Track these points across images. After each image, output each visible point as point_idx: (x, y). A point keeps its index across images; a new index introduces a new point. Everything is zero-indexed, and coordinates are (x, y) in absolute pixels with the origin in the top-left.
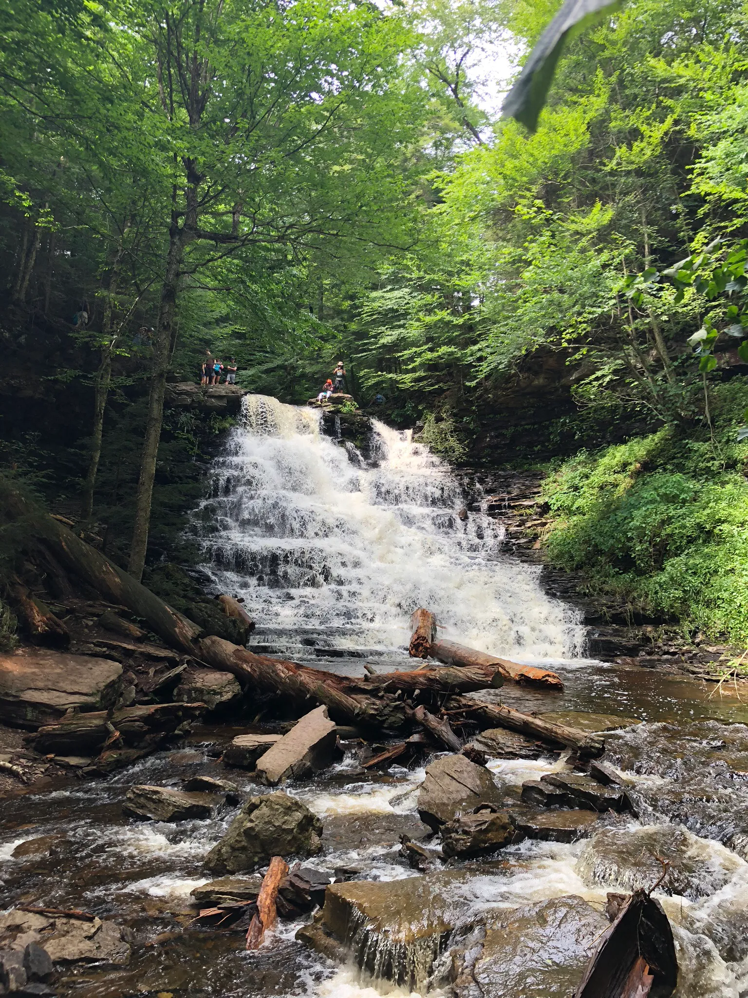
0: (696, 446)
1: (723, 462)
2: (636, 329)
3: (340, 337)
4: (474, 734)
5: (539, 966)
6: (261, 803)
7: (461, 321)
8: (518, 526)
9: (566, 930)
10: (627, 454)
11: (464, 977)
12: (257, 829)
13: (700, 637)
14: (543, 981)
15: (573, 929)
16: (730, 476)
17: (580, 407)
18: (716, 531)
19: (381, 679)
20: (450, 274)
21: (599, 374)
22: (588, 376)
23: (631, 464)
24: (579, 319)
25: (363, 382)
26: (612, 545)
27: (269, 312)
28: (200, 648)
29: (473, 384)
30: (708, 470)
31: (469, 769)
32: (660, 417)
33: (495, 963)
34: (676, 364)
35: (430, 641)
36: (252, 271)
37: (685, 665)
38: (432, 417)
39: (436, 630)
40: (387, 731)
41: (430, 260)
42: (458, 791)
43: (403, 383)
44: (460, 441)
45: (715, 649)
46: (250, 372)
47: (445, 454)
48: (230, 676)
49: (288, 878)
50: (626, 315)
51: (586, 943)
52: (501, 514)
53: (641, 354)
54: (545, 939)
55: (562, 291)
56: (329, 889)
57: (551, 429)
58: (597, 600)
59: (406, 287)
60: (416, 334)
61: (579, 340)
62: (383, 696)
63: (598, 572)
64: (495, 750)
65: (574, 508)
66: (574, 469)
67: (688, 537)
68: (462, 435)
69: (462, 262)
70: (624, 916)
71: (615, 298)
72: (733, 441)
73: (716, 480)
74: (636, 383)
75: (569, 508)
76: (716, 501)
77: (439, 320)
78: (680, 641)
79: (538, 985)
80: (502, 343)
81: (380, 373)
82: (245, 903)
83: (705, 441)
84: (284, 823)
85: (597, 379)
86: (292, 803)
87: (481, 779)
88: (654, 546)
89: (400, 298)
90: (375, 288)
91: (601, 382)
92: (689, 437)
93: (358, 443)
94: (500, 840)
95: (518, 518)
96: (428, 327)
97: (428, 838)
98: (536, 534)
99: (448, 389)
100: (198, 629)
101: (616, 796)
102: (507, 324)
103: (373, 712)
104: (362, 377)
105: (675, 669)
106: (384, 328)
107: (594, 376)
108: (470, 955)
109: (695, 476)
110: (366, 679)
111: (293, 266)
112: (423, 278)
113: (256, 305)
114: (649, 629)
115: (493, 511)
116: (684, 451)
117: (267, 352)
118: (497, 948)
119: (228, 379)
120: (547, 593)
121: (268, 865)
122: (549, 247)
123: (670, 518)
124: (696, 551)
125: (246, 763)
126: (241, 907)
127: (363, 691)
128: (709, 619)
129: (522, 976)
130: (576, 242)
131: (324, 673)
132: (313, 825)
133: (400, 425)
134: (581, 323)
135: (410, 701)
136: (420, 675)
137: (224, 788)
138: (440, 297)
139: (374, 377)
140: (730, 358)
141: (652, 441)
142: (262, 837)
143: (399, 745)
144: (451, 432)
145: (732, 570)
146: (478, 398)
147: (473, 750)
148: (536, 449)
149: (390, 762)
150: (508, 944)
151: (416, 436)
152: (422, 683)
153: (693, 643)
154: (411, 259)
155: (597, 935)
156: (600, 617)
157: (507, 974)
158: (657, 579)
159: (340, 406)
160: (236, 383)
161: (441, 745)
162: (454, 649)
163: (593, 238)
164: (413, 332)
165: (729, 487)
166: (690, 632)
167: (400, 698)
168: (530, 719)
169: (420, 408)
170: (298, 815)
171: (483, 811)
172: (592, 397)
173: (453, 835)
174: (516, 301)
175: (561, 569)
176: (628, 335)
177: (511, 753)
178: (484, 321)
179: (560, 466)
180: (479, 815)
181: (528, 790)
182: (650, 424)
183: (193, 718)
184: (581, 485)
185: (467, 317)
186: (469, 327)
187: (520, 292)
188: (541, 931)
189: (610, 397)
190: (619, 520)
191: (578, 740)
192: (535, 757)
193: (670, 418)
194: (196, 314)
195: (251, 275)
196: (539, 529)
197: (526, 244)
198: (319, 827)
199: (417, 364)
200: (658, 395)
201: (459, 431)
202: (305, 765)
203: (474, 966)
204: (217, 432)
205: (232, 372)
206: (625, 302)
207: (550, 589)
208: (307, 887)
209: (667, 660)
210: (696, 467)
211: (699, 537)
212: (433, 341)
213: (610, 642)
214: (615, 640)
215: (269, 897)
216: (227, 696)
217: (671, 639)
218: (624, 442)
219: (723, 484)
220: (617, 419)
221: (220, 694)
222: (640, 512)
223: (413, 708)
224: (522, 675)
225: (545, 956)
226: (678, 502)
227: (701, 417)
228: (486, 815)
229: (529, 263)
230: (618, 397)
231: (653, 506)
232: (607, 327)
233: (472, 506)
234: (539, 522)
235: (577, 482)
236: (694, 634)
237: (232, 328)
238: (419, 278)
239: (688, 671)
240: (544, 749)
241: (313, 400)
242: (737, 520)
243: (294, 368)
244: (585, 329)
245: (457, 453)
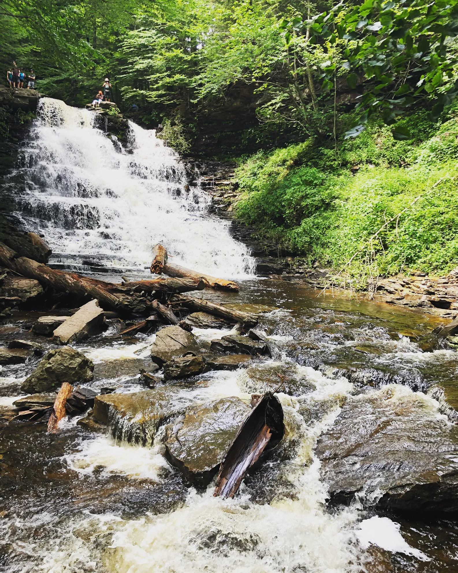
0: (326, 151)
1: (340, 162)
2: (298, 74)
3: (108, 61)
4: (186, 316)
5: (212, 431)
6: (56, 353)
7: (189, 58)
8: (219, 196)
9: (228, 413)
10: (286, 154)
11: (172, 439)
12: (53, 368)
13: (317, 264)
14: (214, 439)
15: (232, 413)
16: (343, 171)
17: (261, 123)
18: (332, 204)
19: (131, 285)
20: (183, 23)
21: (273, 101)
22: (267, 103)
23: (288, 161)
24: (264, 64)
25: (123, 95)
26: (273, 210)
27: (57, 38)
28: (16, 264)
29: (195, 101)
30: (331, 167)
31: (182, 333)
32: (307, 132)
33: (189, 431)
34: (319, 99)
35: (163, 264)
36: (45, 6)
37: (307, 279)
38: (168, 122)
39: (167, 258)
40: (135, 314)
41: (169, 11)
42: (174, 345)
43: (150, 97)
44: (187, 140)
45: (324, 270)
46: (45, 81)
47: (177, 147)
48: (36, 282)
49: (72, 394)
50: (292, 64)
51: (238, 419)
52: (210, 188)
53: (300, 91)
54: (217, 419)
55: (254, 43)
56: (96, 398)
57: (242, 136)
58: (262, 242)
59: (153, 29)
60: (160, 64)
61: (263, 78)
62: (133, 294)
63: (264, 226)
64: (197, 323)
65: (253, 187)
66: (255, 162)
67: (316, 206)
68: (188, 136)
69: (191, 16)
70: (259, 405)
71: (286, 51)
72: (347, 150)
73: (335, 173)
74: (295, 109)
75: (250, 187)
76: (333, 186)
77: (175, 56)
78: (306, 266)
79: (211, 440)
80: (215, 75)
81: (135, 89)
82: (47, 407)
83: (331, 149)
84: (70, 364)
85: (272, 105)
86: (75, 353)
87: (188, 339)
88: (296, 211)
89: (150, 37)
90: (132, 28)
91: (274, 107)
92: (323, 146)
93: (120, 137)
94: (197, 370)
95: (220, 192)
96: (168, 60)
97: (156, 371)
98: (230, 202)
99: (179, 104)
100: (13, 252)
101: (261, 347)
102: (218, 63)
103: (126, 303)
104: (123, 91)
105: (301, 281)
106: (138, 58)
107: (270, 103)
108: (175, 428)
109: (324, 170)
110: (123, 284)
111: (74, 5)
112: (165, 24)
113: (48, 32)
114: (289, 259)
115: (205, 186)
116: (319, 154)
117: (57, 68)
118: (190, 424)
119: (29, 85)
120: (234, 238)
121: (60, 387)
122: (247, 11)
123: (307, 195)
124: (319, 215)
125: (47, 332)
126: (44, 410)
127: (121, 292)
128: (323, 254)
129: (203, 437)
130: (265, 9)
131: (97, 281)
132: (88, 365)
133: (147, 126)
134: (264, 66)
135: (149, 297)
136: (156, 283)
137: (33, 347)
138: (176, 40)
139: (131, 92)
140: (351, 98)
141: (302, 146)
142: (56, 372)
143: (141, 322)
144: (181, 133)
145: (338, 227)
146: (199, 112)
147: (184, 323)
148: (233, 148)
149: (136, 331)
150: (196, 422)
151: (158, 134)
152: (157, 287)
153: (313, 267)
154: (157, 9)
155: (244, 415)
156: (263, 252)
157: (195, 436)
158: (296, 230)
159: (108, 110)
160: (35, 89)
161: (166, 321)
162: (177, 269)
163: (276, 7)
164: (158, 62)
165: (342, 177)
166: (311, 261)
167: (143, 295)
168: (218, 307)
169: (161, 115)
170: (79, 360)
171: (188, 355)
172: (268, 116)
173: (170, 368)
174: (225, 47)
175: (243, 223)
176: (293, 78)
177: (206, 325)
178: (204, 59)
179: (247, 160)
180: (185, 357)
181: (214, 344)
182: (301, 136)
183: (13, 307)
184: (258, 172)
185: (193, 55)
186: (194, 63)
187: (227, 41)
188: (215, 414)
189: (279, 117)
190: (278, 194)
191: (244, 318)
192: (220, 328)
193: (313, 133)
194: (4, 34)
195: (44, 9)
196: (232, 199)
197: (233, 7)
198: (91, 366)
199: (160, 85)
200: (307, 118)
201: (187, 133)
202: (84, 333)
203: (177, 433)
204: (23, 123)
205: (32, 80)
206: (293, 54)
207: (235, 235)
208: (84, 398)
209: (297, 277)
210: (325, 165)
211: (322, 206)
212: (171, 71)
213: (267, 266)
214: (270, 265)
215: (61, 404)
216: (34, 294)
217: (301, 265)
218: (285, 147)
219: (339, 175)
220: (282, 132)
221: (30, 292)
222: (290, 190)
223: (151, 301)
224: (216, 284)
225: (216, 426)
226: (312, 185)
227: (331, 134)
228: (190, 357)
229: (234, 22)
230: (284, 118)
231: (298, 187)
232: (280, 71)
233: (192, 183)
234: (232, 194)
235: (256, 170)
236: (313, 262)
237: (31, 47)
238: (162, 24)
239: (308, 282)
240: (225, 323)
241: (89, 105)
242: (344, 197)
243: (76, 81)
244: (267, 71)
245: (184, 147)
